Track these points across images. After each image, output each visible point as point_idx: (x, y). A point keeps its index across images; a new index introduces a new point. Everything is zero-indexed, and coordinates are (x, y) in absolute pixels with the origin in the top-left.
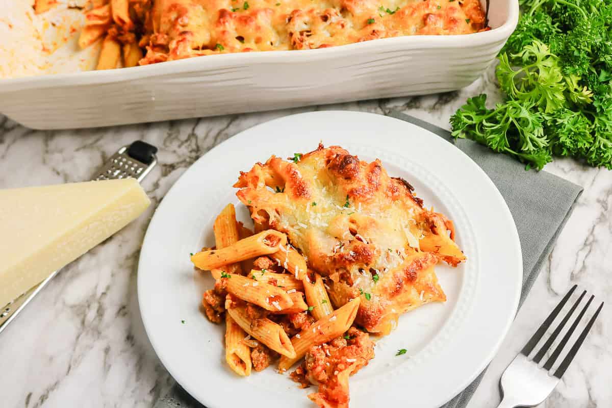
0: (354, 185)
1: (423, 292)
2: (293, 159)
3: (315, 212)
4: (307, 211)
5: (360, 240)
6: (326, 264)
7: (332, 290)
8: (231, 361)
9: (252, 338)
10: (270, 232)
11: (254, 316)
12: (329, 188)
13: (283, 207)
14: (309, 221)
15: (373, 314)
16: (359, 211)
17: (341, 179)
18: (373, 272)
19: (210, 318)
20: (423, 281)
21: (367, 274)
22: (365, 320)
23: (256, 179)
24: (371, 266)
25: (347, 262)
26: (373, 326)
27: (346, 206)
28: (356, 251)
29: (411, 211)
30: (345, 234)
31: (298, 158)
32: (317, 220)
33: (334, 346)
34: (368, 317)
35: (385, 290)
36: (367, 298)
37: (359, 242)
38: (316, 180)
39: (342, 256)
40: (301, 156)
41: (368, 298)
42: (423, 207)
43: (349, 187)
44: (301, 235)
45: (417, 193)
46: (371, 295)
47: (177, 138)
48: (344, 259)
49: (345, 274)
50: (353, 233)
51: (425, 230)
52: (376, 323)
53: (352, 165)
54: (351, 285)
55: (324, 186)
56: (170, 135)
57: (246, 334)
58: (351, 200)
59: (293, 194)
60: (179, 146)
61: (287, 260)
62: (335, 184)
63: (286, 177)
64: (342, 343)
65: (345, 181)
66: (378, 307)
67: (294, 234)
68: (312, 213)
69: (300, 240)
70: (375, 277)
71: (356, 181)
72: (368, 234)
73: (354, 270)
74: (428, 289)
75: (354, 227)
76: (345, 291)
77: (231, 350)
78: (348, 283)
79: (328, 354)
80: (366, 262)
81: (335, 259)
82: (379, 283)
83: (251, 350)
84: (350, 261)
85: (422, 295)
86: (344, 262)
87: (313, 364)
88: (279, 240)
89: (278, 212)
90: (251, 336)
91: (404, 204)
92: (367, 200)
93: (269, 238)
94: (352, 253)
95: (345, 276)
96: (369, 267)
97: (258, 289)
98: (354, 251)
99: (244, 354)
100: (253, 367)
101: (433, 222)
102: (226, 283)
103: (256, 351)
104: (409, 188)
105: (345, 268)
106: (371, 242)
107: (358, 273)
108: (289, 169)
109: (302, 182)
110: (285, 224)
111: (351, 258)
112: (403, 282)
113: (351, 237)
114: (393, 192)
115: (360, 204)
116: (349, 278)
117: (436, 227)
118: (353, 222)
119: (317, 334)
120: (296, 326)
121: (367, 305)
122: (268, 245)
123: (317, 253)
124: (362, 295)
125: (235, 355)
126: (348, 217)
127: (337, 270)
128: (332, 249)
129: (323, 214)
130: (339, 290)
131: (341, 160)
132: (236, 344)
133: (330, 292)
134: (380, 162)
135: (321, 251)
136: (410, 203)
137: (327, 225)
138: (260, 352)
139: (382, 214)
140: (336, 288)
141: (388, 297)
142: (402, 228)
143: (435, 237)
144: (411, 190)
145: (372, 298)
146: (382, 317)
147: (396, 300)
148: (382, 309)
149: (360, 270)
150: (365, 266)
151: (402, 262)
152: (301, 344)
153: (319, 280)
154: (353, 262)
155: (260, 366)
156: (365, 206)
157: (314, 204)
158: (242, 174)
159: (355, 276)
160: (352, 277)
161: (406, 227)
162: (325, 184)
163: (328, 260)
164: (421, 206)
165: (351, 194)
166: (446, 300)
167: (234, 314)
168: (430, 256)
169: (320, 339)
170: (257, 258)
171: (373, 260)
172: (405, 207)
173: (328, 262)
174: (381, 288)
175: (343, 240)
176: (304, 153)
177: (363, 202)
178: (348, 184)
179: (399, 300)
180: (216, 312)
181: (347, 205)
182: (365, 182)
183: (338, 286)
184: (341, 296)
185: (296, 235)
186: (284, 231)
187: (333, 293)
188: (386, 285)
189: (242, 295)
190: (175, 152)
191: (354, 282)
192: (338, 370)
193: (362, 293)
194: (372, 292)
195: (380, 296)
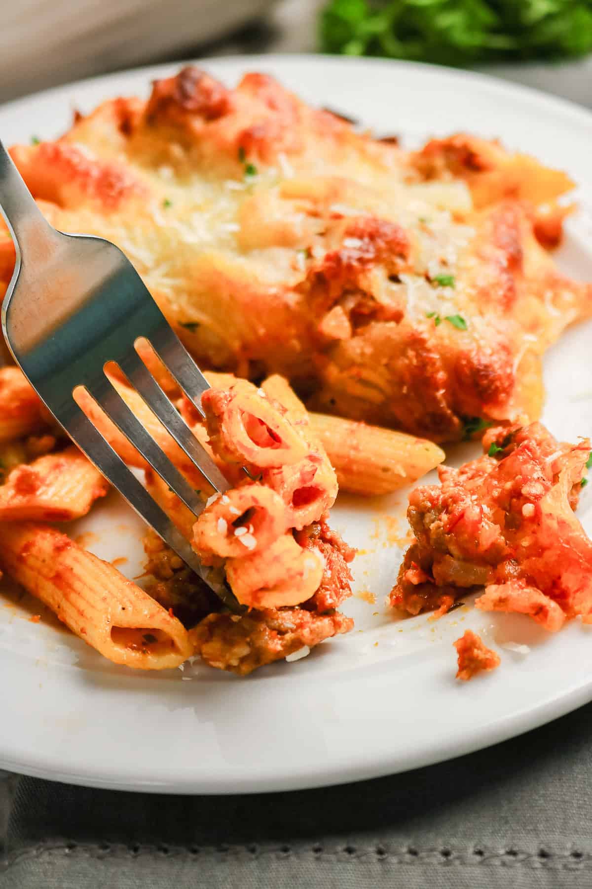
0: (242, 122)
1: (549, 294)
3: (180, 217)
4: (160, 222)
6: (294, 310)
15: (495, 358)
16: (290, 171)
17: (198, 126)
21: (416, 283)
22: (484, 382)
25: (357, 266)
27: (249, 174)
28: (359, 234)
30: (295, 223)
34: (488, 370)
35: (484, 295)
36: (456, 327)
38: (130, 161)
39: (336, 258)
41: (460, 324)
43: (231, 131)
46: (462, 315)
48: (343, 263)
49: (360, 305)
50: (315, 214)
52: (512, 382)
54: (397, 317)
58: (252, 157)
62: (187, 145)
66: (496, 339)
68: (176, 222)
73: (377, 281)
74: (555, 284)
75: (304, 203)
76: (388, 340)
78: (384, 321)
80: (397, 250)
82: (460, 285)
85: (549, 305)
86: (349, 268)
92: (292, 145)
94: (353, 243)
95: (366, 310)
96: (412, 265)
98: (353, 237)
105: (355, 290)
107: (394, 287)
111: (360, 255)
113: (318, 223)
115: (281, 157)
116: (380, 308)
118: (294, 196)
121: (466, 345)
123: (261, 291)
124: (442, 323)
126: (276, 190)
127: (336, 302)
128: (289, 268)
129: (205, 216)
130: (366, 351)
140: (359, 351)
141: (501, 311)
143: (487, 178)
145: (468, 323)
148: (507, 341)
149: (394, 279)
150: (399, 262)
151: (470, 231)
156: (295, 159)
157: (167, 204)
159: (391, 294)
160: (386, 302)
162: (158, 161)
163: (292, 299)
165: (245, 147)
171: (410, 242)
173: (296, 304)
174: (473, 292)
175: (300, 239)
177: (285, 151)
178: (224, 126)
179: (522, 316)
181: (250, 170)
182: (260, 109)
183: (357, 344)
187: (356, 370)
188: (482, 282)
191: (400, 308)
192: (527, 500)
193: (438, 321)
194: (460, 310)
195: (481, 313)
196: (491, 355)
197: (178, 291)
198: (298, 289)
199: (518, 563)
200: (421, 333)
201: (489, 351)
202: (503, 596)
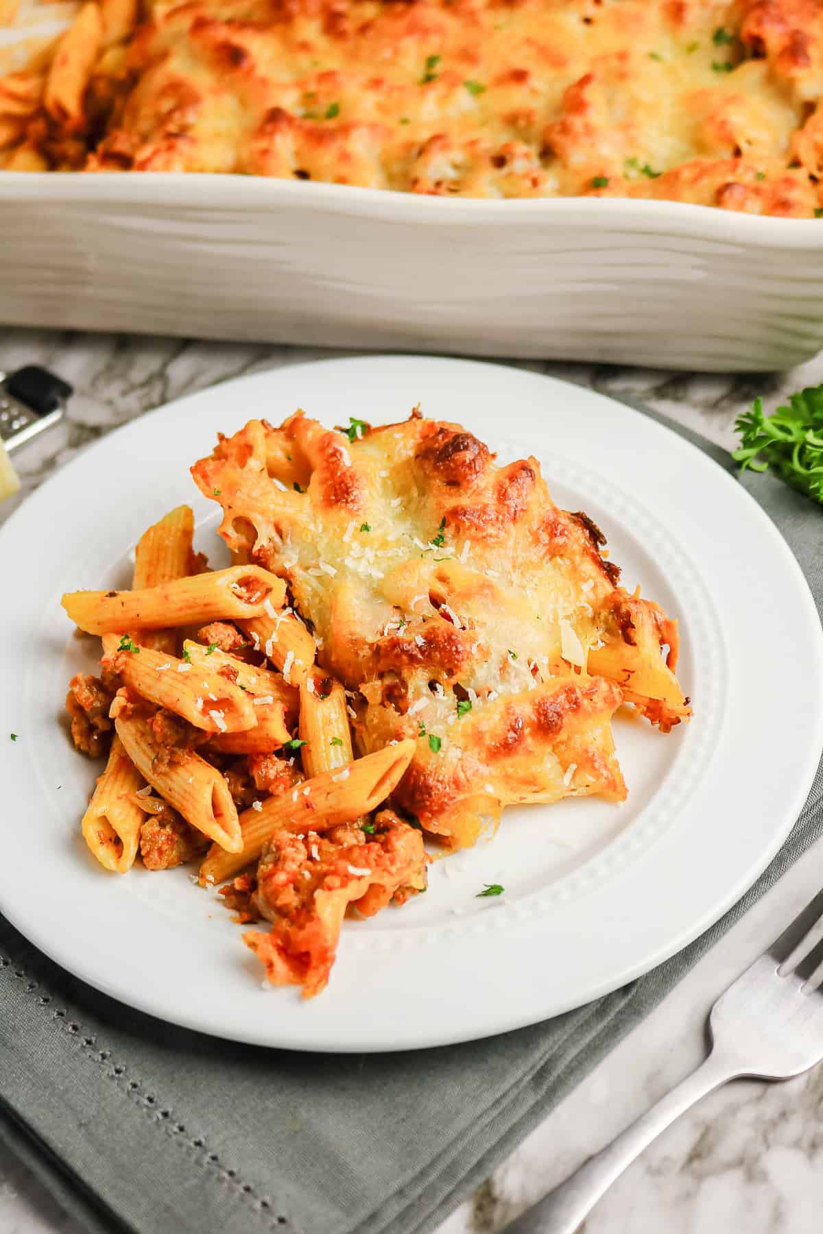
0: (464, 500)
1: (574, 766)
2: (347, 431)
3: (363, 545)
4: (346, 538)
5: (447, 617)
6: (360, 659)
7: (361, 721)
8: (92, 832)
9: (155, 794)
10: (251, 570)
11: (165, 736)
12: (409, 502)
13: (293, 524)
14: (343, 561)
15: (440, 785)
16: (464, 558)
17: (438, 482)
18: (461, 695)
19: (77, 739)
20: (577, 741)
21: (446, 697)
22: (418, 797)
23: (247, 450)
24: (459, 678)
25: (405, 658)
26: (434, 813)
27: (436, 543)
28: (430, 639)
29: (586, 587)
30: (417, 598)
31: (359, 430)
32: (364, 562)
33: (332, 841)
34: (428, 789)
35: (479, 736)
36: (431, 746)
37: (443, 621)
38: (384, 479)
39: (395, 643)
40: (367, 429)
41: (435, 746)
42: (619, 584)
43: (450, 503)
44: (320, 589)
45: (609, 552)
46: (444, 743)
47: (123, 376)
48: (397, 650)
49: (396, 686)
50: (436, 601)
51: (609, 630)
52: (442, 809)
53: (468, 456)
54: (402, 711)
55: (398, 497)
56: (109, 368)
57: (142, 782)
58: (449, 532)
59: (322, 498)
60: (124, 393)
61: (275, 637)
62: (423, 493)
63: (317, 460)
64: (351, 837)
65: (445, 489)
66: (455, 773)
67: (304, 586)
68: (355, 545)
69: (317, 601)
70: (462, 703)
71: (470, 492)
72: (468, 609)
73: (418, 679)
74: (587, 761)
75: (441, 589)
76: (387, 723)
77: (98, 809)
78: (398, 709)
79: (315, 854)
80: (448, 666)
81: (378, 647)
82: (468, 718)
83: (147, 817)
84: (412, 658)
85: (569, 775)
86: (398, 656)
87: (271, 866)
88: (269, 590)
89: (279, 531)
90: (153, 788)
91: (574, 569)
92: (484, 537)
93: (246, 583)
94: (420, 641)
95: (396, 693)
96: (453, 681)
97: (187, 678)
98: (425, 638)
99: (127, 824)
100: (139, 857)
101: (628, 614)
102: (125, 664)
103: (153, 821)
104: (596, 537)
105: (399, 675)
106: (472, 628)
107: (426, 690)
108: (326, 442)
109: (348, 474)
110: (289, 560)
111: (416, 652)
112: (527, 731)
113: (429, 610)
114: (552, 535)
115: (468, 543)
116: (403, 697)
117: (633, 627)
118: (443, 579)
119: (301, 806)
120: (259, 784)
121: (430, 763)
122: (240, 597)
123: (345, 631)
124: (424, 737)
125: (104, 820)
126: (433, 567)
127: (381, 676)
128: (380, 627)
129: (380, 553)
130: (376, 721)
131: (446, 440)
132: (113, 798)
133: (356, 726)
134: (538, 465)
135: (352, 629)
136: (589, 568)
137: (381, 575)
138: (162, 825)
139: (516, 577)
140: (372, 717)
141: (484, 755)
142: (556, 619)
143: (627, 650)
144: (598, 543)
145: (443, 748)
146: (460, 797)
147: (504, 767)
148: (463, 779)
149: (432, 686)
150: (445, 676)
151: (533, 684)
152: (259, 825)
153: (338, 693)
155: (155, 855)
156: (478, 549)
157: (365, 528)
158: (222, 438)
159: (418, 694)
160: (410, 695)
161: (568, 617)
162: (402, 491)
163: (366, 652)
164: (613, 582)
165: (452, 519)
166: (624, 798)
167: (126, 733)
168: (604, 686)
169: (302, 820)
170: (209, 622)
171: (465, 666)
172: (576, 575)
173: (364, 656)
174: (469, 731)
175: (409, 613)
176: (374, 424)
177: (475, 539)
178: (451, 495)
179: (510, 770)
180: (92, 728)
181: (439, 541)
182: (490, 498)
183: (374, 714)
184: (374, 736)
185: (309, 589)
186: (284, 575)
187: (363, 728)
188: (484, 727)
189: (149, 687)
190: (110, 403)
191: (412, 705)
193: (423, 733)
194: (447, 736)
195: (465, 749)
196: (439, 781)
197: (315, 594)
198: (372, 647)
201: (441, 778)
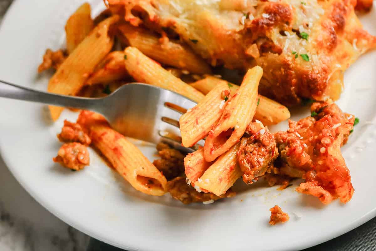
1: (355, 41)
5: (266, 1)
15: (319, 75)
18: (296, 32)
21: (291, 36)
22: (312, 86)
24: (292, 24)
25: (265, 27)
26: (323, 91)
28: (270, 12)
34: (314, 81)
35: (320, 45)
36: (305, 60)
37: (266, 3)
39: (255, 23)
41: (306, 59)
46: (308, 54)
48: (259, 25)
49: (265, 44)
52: (324, 87)
54: (280, 52)
66: (321, 66)
70: (302, 34)
73: (274, 34)
76: (274, 61)
78: (274, 53)
80: (285, 20)
82: (310, 39)
84: (268, 25)
86: (262, 27)
89: (154, 6)
94: (266, 16)
95: (267, 46)
96: (291, 27)
98: (267, 13)
105: (264, 37)
107: (281, 37)
110: (168, 17)
111: (268, 22)
112: (335, 32)
113: (254, 3)
116: (273, 46)
121: (308, 68)
123: (224, 32)
124: (298, 58)
127: (255, 42)
128: (237, 22)
135: (226, 28)
141: (326, 53)
145: (310, 58)
146: (329, 77)
147: (335, 54)
148: (326, 67)
149: (282, 33)
150: (286, 26)
151: (322, 11)
154: (272, 25)
159: (279, 40)
160: (276, 43)
163: (237, 36)
171: (292, 16)
173: (238, 39)
174: (315, 43)
175: (245, 9)
188: (320, 39)
191: (282, 48)
192: (323, 146)
193: (297, 56)
194: (308, 51)
195: (318, 53)
196: (317, 74)
197: (190, 26)
198: (240, 32)
199: (316, 172)
200: (288, 61)
201: (317, 72)
202: (307, 188)
